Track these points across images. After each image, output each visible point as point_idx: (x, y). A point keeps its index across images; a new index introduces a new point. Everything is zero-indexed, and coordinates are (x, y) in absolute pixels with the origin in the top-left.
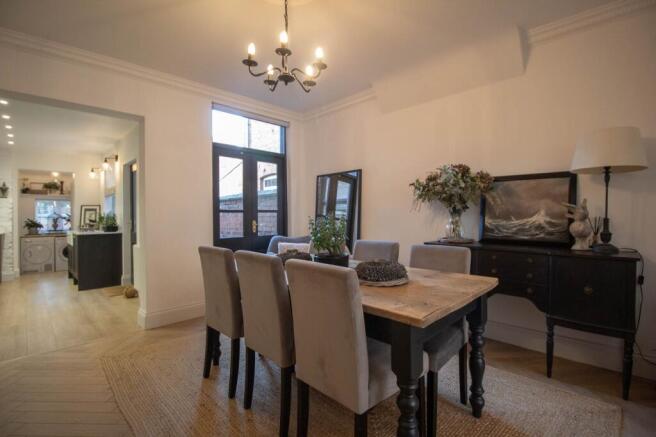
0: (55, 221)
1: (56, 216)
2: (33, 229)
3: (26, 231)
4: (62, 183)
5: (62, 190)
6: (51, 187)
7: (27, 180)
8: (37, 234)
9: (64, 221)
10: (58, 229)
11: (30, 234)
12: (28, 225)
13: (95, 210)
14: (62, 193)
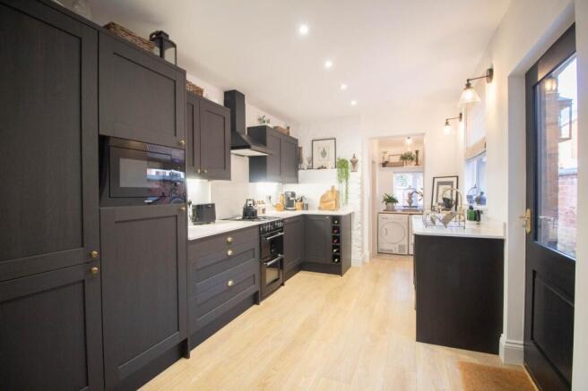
0: (410, 195)
1: (411, 191)
2: (390, 204)
3: (384, 206)
4: (417, 152)
5: (417, 161)
6: (406, 158)
7: (385, 153)
8: (393, 211)
9: (419, 197)
10: (413, 205)
11: (387, 211)
12: (385, 200)
13: (451, 183)
14: (417, 164)
